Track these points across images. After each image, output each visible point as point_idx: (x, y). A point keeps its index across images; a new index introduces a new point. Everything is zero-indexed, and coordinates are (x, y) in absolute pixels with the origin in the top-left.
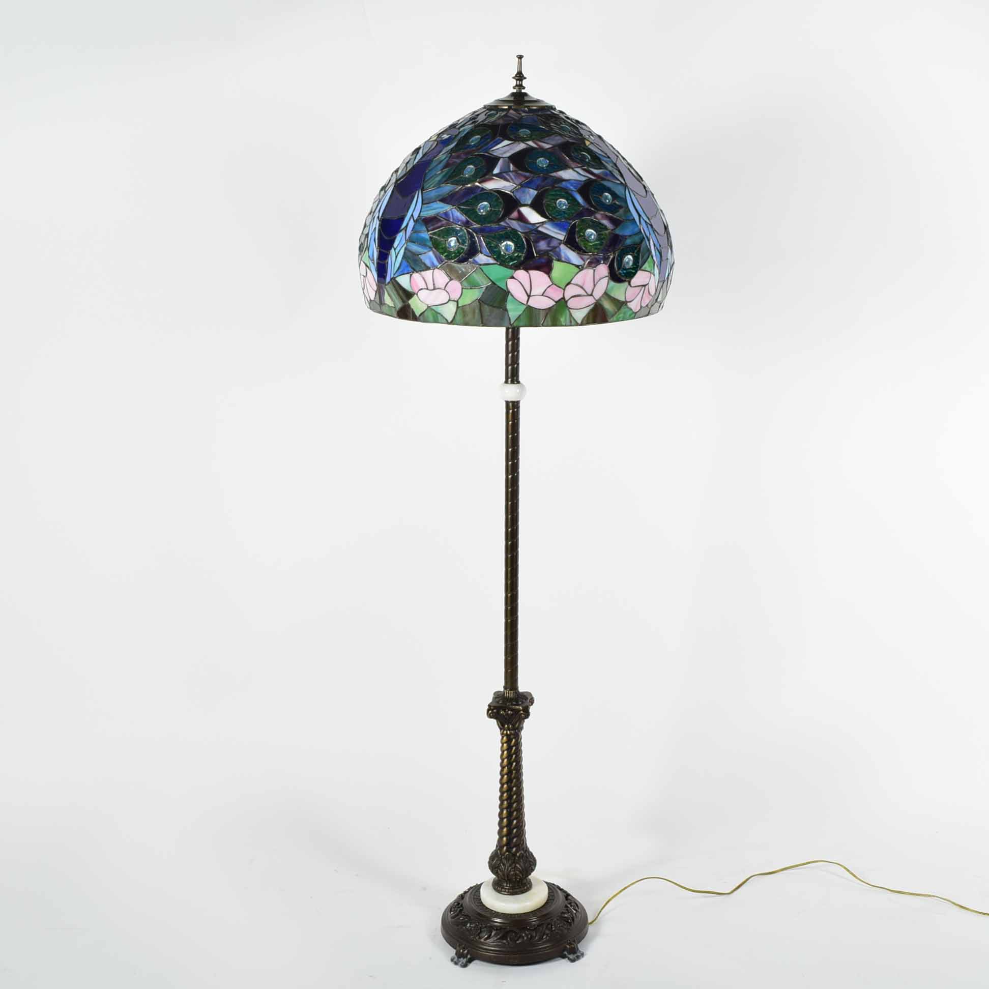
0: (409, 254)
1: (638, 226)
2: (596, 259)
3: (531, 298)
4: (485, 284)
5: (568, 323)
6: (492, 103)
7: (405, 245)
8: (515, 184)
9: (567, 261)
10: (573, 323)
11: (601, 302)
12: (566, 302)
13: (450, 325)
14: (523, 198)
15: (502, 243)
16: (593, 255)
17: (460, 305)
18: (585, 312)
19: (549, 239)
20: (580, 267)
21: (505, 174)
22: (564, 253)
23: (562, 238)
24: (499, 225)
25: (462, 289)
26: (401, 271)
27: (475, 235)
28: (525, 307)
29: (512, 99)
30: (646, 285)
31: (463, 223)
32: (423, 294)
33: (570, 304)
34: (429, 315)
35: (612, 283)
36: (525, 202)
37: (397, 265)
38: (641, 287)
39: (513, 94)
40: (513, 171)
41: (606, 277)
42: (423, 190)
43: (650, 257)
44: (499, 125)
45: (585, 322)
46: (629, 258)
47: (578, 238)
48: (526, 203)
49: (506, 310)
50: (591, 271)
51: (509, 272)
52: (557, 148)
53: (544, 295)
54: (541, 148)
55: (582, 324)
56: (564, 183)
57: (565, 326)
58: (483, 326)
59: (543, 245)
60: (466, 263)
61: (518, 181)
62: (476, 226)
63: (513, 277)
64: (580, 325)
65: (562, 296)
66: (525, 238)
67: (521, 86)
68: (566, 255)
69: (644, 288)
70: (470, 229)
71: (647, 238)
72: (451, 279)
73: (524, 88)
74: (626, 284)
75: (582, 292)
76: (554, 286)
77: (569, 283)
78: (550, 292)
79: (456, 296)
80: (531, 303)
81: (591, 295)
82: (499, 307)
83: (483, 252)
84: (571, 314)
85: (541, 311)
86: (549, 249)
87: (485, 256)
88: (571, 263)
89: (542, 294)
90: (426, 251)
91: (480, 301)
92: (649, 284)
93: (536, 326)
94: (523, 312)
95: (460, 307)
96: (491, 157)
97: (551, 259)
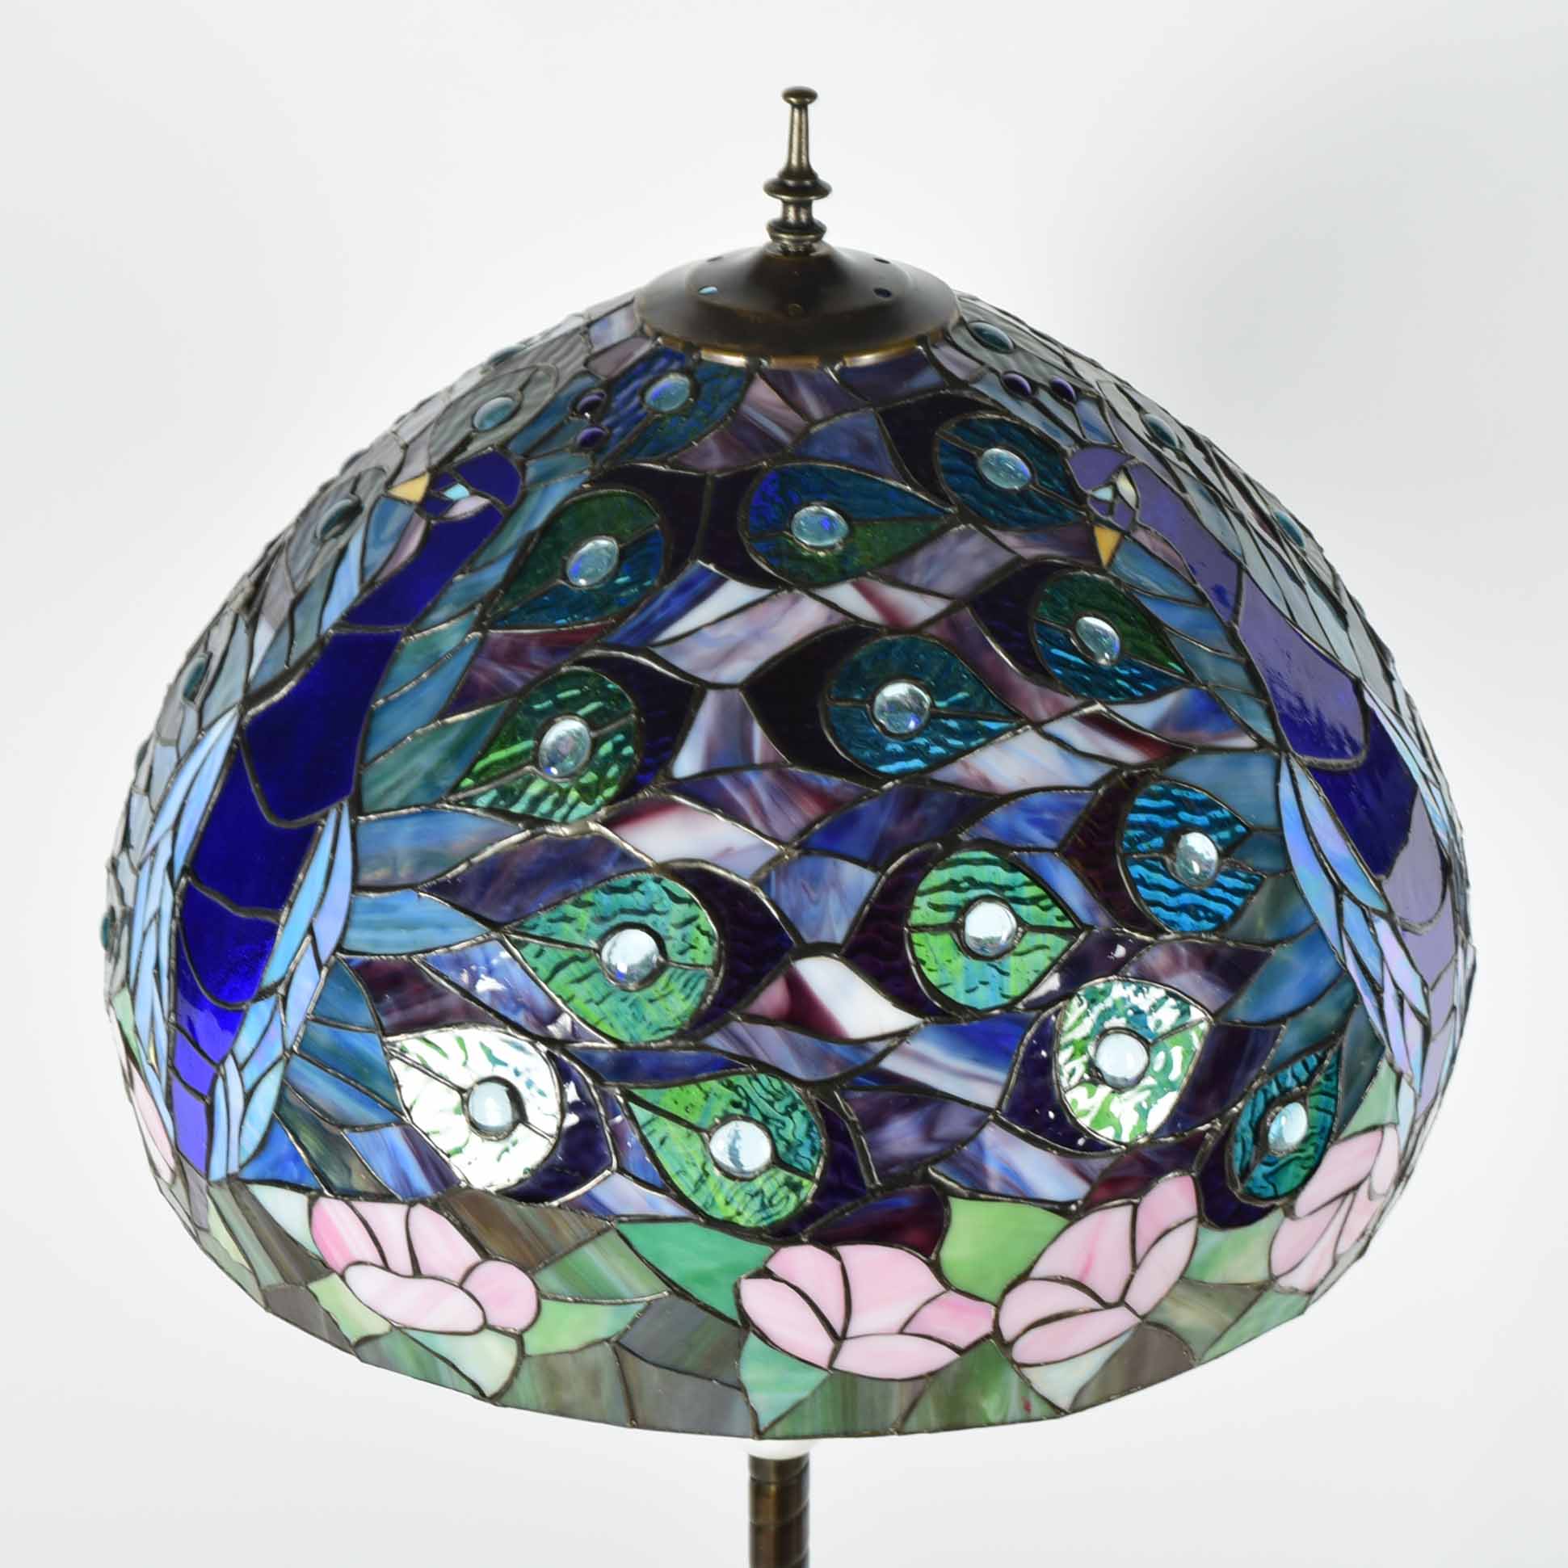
0: (300, 1108)
1: (1331, 950)
2: (1140, 1159)
3: (847, 1345)
4: (640, 1289)
5: (1015, 1409)
7: (280, 1069)
8: (777, 841)
9: (1011, 1193)
11: (1159, 1316)
12: (1007, 1346)
13: (488, 1406)
14: (813, 910)
15: (718, 1127)
17: (531, 1349)
18: (1087, 1368)
19: (928, 1109)
20: (1072, 1208)
21: (726, 783)
22: (999, 1158)
23: (988, 1096)
24: (699, 1047)
25: (540, 1296)
26: (270, 1167)
27: (589, 1082)
30: (1355, 1188)
31: (539, 1023)
32: (366, 1280)
33: (1023, 1351)
34: (399, 1351)
35: (1213, 1238)
36: (819, 929)
38: (1337, 1203)
40: (764, 766)
41: (1187, 1221)
42: (357, 809)
43: (1383, 1065)
46: (1290, 1114)
48: (824, 937)
49: (740, 1388)
50: (1117, 1216)
51: (751, 1253)
52: (967, 612)
53: (907, 1330)
54: (895, 623)
55: (1076, 1407)
56: (999, 816)
57: (1003, 1423)
58: (633, 1426)
59: (902, 1136)
60: (554, 1204)
61: (792, 819)
62: (599, 1045)
63: (765, 1273)
64: (1066, 1414)
65: (987, 1328)
66: (822, 1106)
67: (804, 226)
68: (1008, 1167)
70: (568, 1054)
72: (488, 1257)
73: (820, 232)
74: (1275, 1217)
75: (1077, 1301)
76: (952, 1296)
77: (1024, 1277)
78: (935, 1320)
79: (512, 1316)
80: (846, 1362)
81: (1121, 1302)
82: (707, 1376)
83: (632, 1169)
84: (1029, 1381)
85: (897, 1384)
86: (932, 1149)
87: (636, 1185)
88: (1028, 1196)
89: (897, 1328)
90: (374, 1117)
91: (618, 1348)
92: (1369, 1175)
93: (874, 1433)
94: (814, 1393)
95: (530, 1356)
96: (667, 676)
97: (938, 1193)
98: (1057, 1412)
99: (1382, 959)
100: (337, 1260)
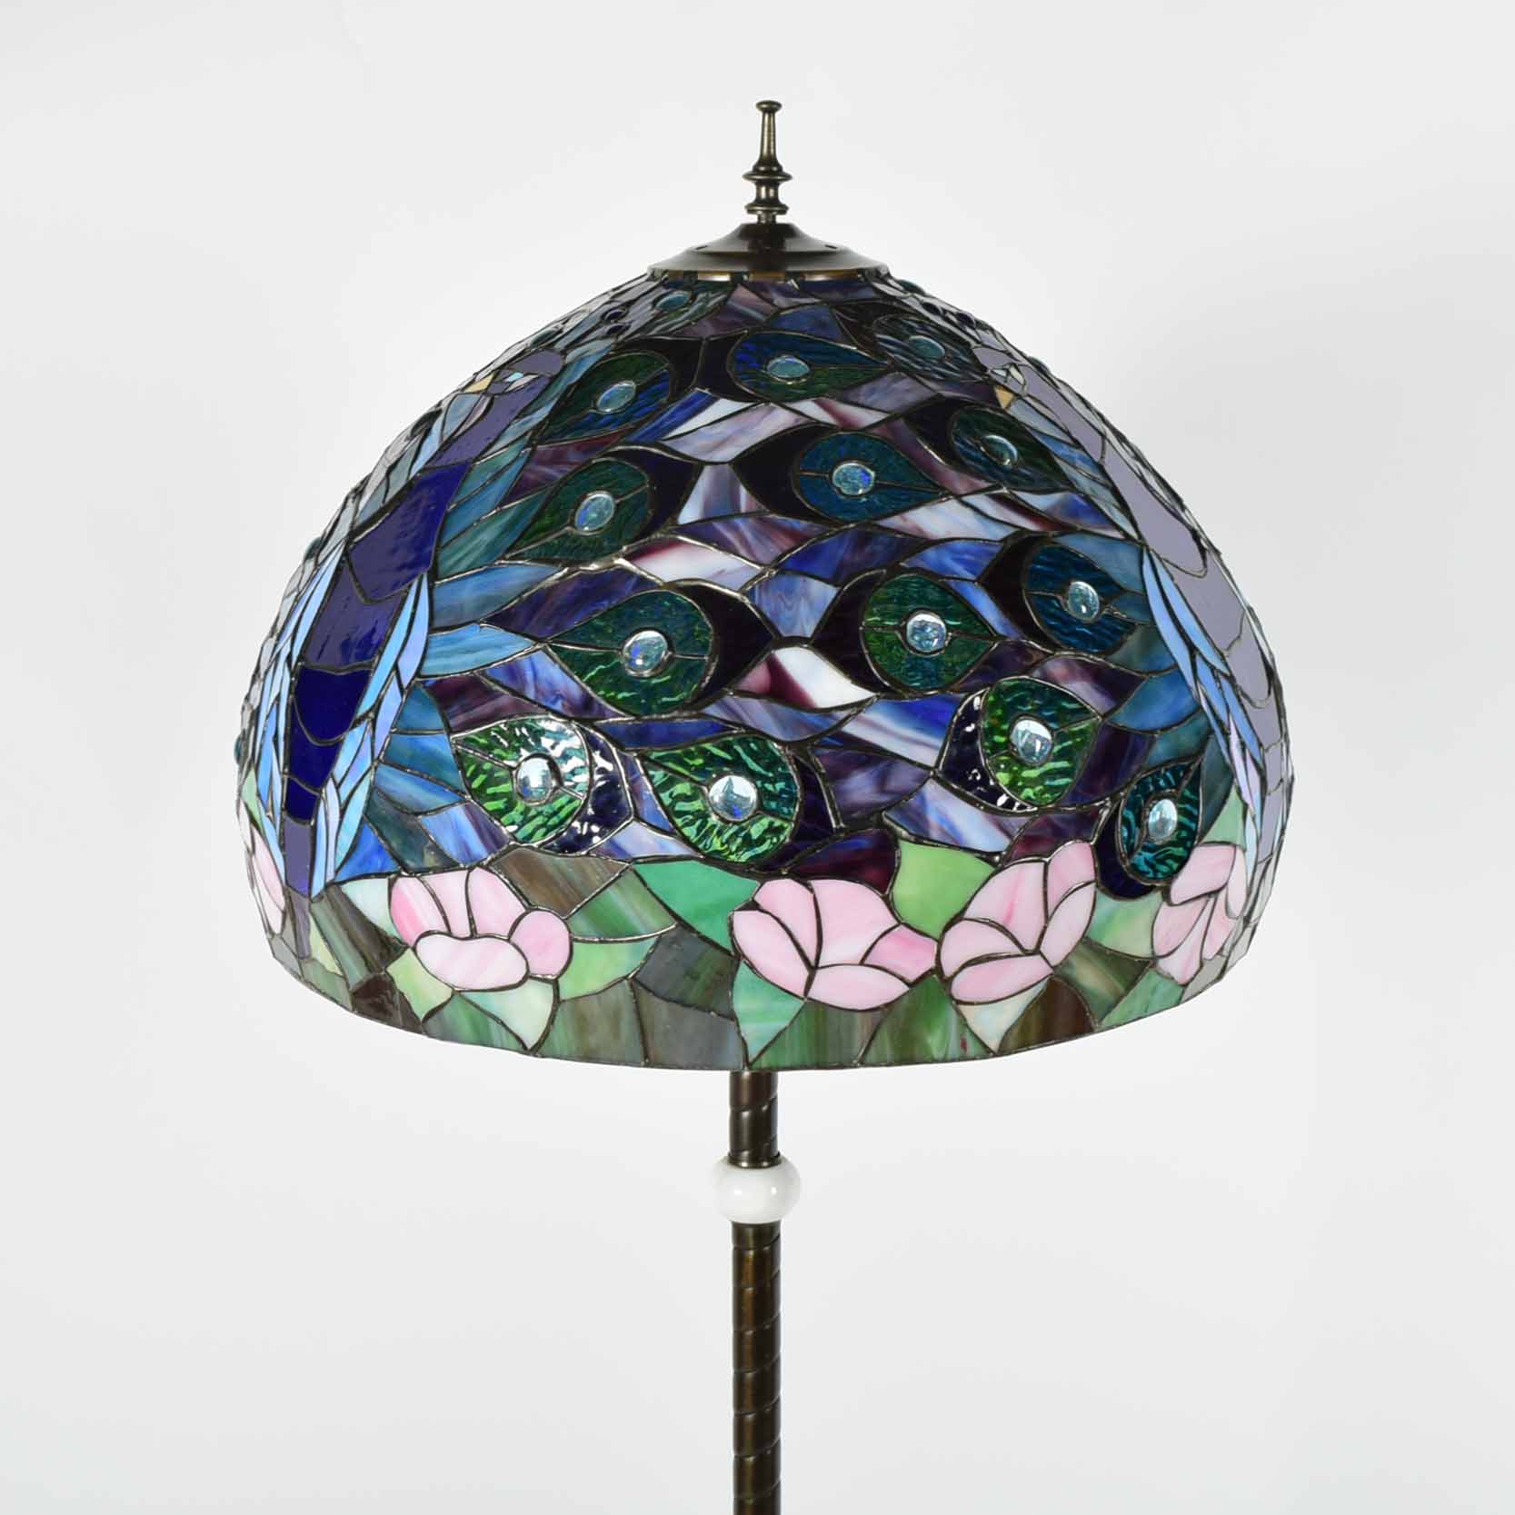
0: (384, 808)
1: (1189, 689)
2: (1049, 823)
3: (820, 973)
4: (654, 924)
5: (954, 1048)
6: (678, 259)
7: (370, 777)
8: (760, 564)
9: (948, 841)
10: (972, 1048)
11: (1068, 971)
12: (947, 982)
13: (531, 1058)
14: (788, 613)
15: (715, 780)
16: (1042, 811)
17: (564, 995)
18: (1010, 1013)
19: (881, 766)
20: (997, 858)
21: (719, 526)
22: (938, 810)
23: (928, 757)
25: (572, 941)
26: (357, 865)
27: (614, 750)
28: (798, 1004)
29: (743, 247)
30: (1216, 892)
31: (573, 708)
32: (434, 950)
33: (961, 988)
34: (458, 1016)
35: (1108, 904)
36: (793, 626)
37: (346, 841)
38: (1203, 900)
39: (746, 232)
40: (747, 515)
41: (1088, 884)
42: (434, 576)
43: (1233, 793)
44: (699, 343)
45: (1012, 1043)
46: (1166, 812)
47: (986, 756)
48: (797, 632)
49: (732, 1017)
50: (1032, 871)
51: (741, 887)
52: (901, 422)
53: (867, 962)
54: (846, 424)
55: (1003, 1051)
56: (931, 553)
57: (945, 1060)
58: (647, 1065)
59: (860, 787)
60: (584, 853)
61: (771, 549)
62: (621, 719)
63: (753, 906)
64: (995, 1055)
65: (931, 964)
66: (797, 762)
67: (772, 205)
68: (944, 819)
69: (1212, 901)
70: (597, 729)
71: (1219, 722)
72: (530, 908)
73: (783, 210)
74: (1156, 897)
75: (1004, 945)
76: (902, 929)
77: (958, 918)
78: (889, 952)
79: (549, 963)
80: (821, 991)
81: (1037, 951)
82: (704, 1008)
83: (645, 817)
84: (965, 1020)
85: (858, 1015)
86: (885, 799)
87: (650, 831)
88: (962, 845)
89: (858, 961)
90: (442, 801)
91: (635, 985)
92: (1226, 884)
93: (841, 1066)
94: (792, 1022)
95: (564, 1001)
96: (672, 460)
97: (891, 837)
98: (987, 1053)
99: (1228, 711)
100: (411, 937)
